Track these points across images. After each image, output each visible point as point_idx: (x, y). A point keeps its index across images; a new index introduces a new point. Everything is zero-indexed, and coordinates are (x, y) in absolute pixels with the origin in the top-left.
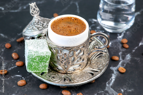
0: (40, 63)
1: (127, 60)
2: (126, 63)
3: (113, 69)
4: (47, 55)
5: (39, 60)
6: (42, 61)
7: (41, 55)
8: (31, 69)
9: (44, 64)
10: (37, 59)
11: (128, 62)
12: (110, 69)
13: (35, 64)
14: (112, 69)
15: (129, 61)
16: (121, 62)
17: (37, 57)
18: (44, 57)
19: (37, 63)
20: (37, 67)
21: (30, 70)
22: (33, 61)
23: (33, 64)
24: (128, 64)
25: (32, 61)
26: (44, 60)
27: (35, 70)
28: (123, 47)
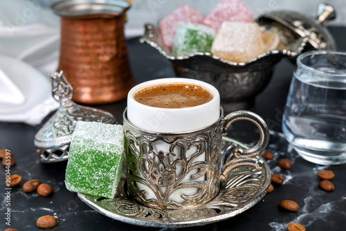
0: (94, 169)
1: (320, 213)
2: (315, 219)
3: (277, 227)
4: (112, 151)
5: (92, 163)
6: (99, 166)
7: (98, 149)
8: (75, 182)
9: (105, 174)
10: (89, 159)
11: (320, 217)
12: (269, 226)
13: (82, 170)
14: (272, 226)
15: (325, 216)
16: (303, 216)
17: (90, 153)
18: (105, 157)
19: (89, 168)
20: (87, 179)
21: (72, 184)
22: (79, 163)
23: (80, 170)
24: (319, 221)
25: (76, 161)
26: (105, 164)
27: (82, 187)
28: (320, 188)
